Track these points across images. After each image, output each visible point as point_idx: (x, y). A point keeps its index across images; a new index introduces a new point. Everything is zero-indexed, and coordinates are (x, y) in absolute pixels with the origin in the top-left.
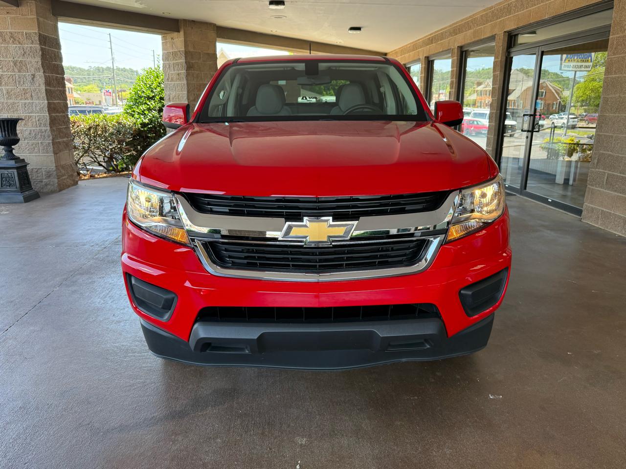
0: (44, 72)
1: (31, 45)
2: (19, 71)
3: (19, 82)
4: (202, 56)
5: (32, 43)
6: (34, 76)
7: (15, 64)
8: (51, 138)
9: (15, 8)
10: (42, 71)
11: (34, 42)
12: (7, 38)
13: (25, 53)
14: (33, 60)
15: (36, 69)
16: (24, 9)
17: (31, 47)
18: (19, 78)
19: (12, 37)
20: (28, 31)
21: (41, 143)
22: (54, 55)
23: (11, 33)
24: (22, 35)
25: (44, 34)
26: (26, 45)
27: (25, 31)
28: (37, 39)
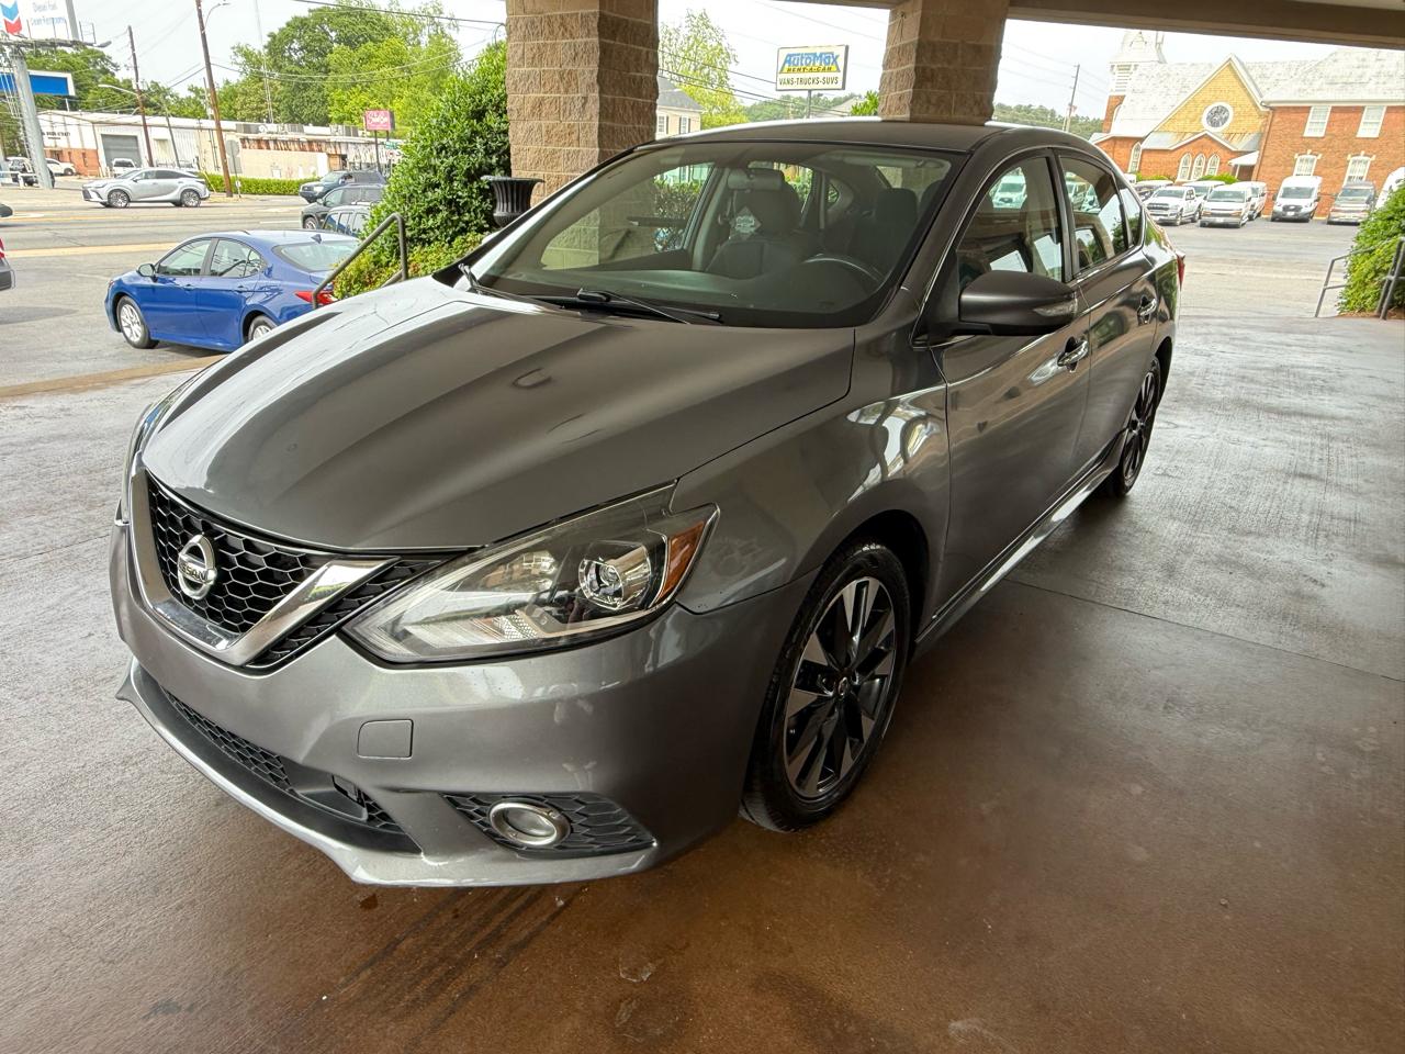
0: (601, 92)
1: (585, 40)
2: (567, 91)
3: (564, 112)
4: (960, 52)
5: (588, 35)
6: (585, 98)
7: (562, 78)
8: (598, 222)
10: (597, 88)
11: (592, 32)
12: (556, 25)
13: (576, 54)
14: (587, 70)
15: (588, 86)
17: (586, 44)
18: (565, 103)
19: (562, 24)
20: (585, 11)
21: (584, 230)
22: (637, 59)
23: (562, 17)
24: (577, 19)
25: (613, 15)
26: (580, 40)
27: (580, 12)
28: (595, 25)
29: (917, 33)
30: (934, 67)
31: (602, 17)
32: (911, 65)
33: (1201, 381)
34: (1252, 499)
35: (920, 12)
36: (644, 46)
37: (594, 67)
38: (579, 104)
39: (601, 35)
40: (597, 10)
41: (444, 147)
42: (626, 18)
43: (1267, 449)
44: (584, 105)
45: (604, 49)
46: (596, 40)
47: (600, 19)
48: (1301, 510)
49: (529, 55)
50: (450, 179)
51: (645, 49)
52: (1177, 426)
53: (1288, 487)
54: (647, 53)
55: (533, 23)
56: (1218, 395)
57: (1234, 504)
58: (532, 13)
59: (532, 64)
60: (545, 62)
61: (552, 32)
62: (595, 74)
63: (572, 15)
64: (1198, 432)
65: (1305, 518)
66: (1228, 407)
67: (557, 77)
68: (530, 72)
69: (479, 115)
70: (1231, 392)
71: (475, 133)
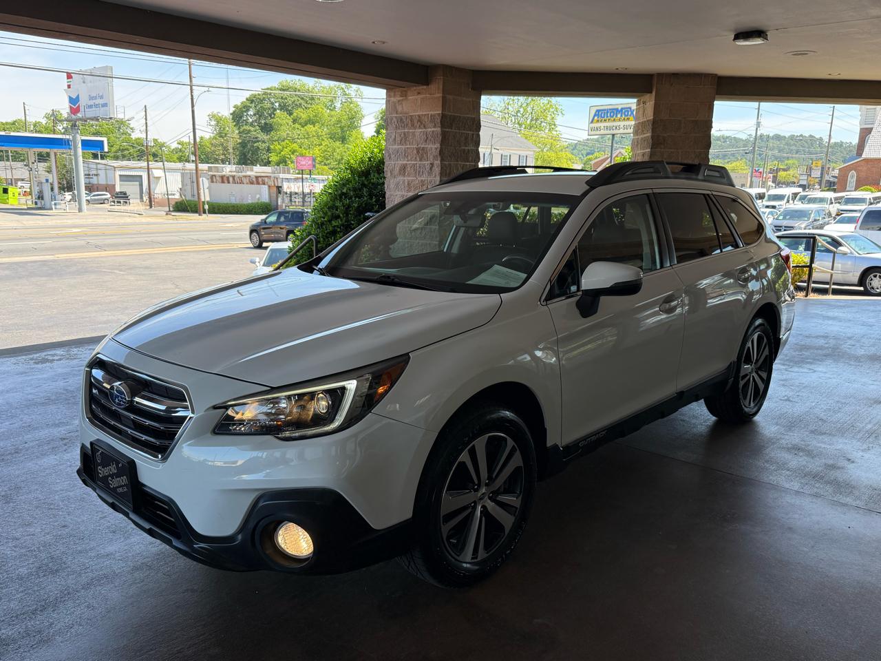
0: (442, 160)
1: (433, 129)
2: (421, 160)
3: (419, 172)
4: (683, 125)
5: (435, 127)
6: (432, 164)
7: (418, 152)
8: (438, 239)
9: (425, 87)
10: (439, 159)
11: (437, 125)
12: (416, 121)
13: (427, 138)
14: (433, 147)
15: (434, 157)
16: (433, 87)
17: (433, 132)
18: (420, 167)
19: (419, 120)
20: (433, 113)
21: (430, 244)
22: (466, 139)
23: (419, 116)
24: (428, 117)
25: (450, 114)
26: (430, 130)
27: (430, 113)
28: (439, 121)
29: (652, 114)
30: (665, 135)
31: (443, 116)
32: (649, 134)
33: (853, 343)
34: (839, 415)
35: (654, 102)
36: (470, 131)
37: (438, 145)
38: (428, 167)
39: (442, 126)
40: (440, 112)
41: (343, 194)
42: (459, 115)
43: (872, 387)
44: (431, 169)
45: (444, 135)
46: (439, 129)
47: (442, 117)
48: (870, 422)
49: (398, 139)
50: (347, 213)
51: (472, 133)
52: (815, 371)
53: (870, 409)
54: (473, 135)
55: (401, 119)
56: (861, 352)
57: (824, 418)
58: (401, 114)
59: (401, 143)
60: (408, 143)
61: (413, 125)
62: (438, 150)
63: (425, 115)
64: (827, 375)
65: (869, 426)
66: (862, 360)
67: (415, 152)
68: (398, 148)
69: (366, 174)
70: (873, 350)
71: (364, 185)
